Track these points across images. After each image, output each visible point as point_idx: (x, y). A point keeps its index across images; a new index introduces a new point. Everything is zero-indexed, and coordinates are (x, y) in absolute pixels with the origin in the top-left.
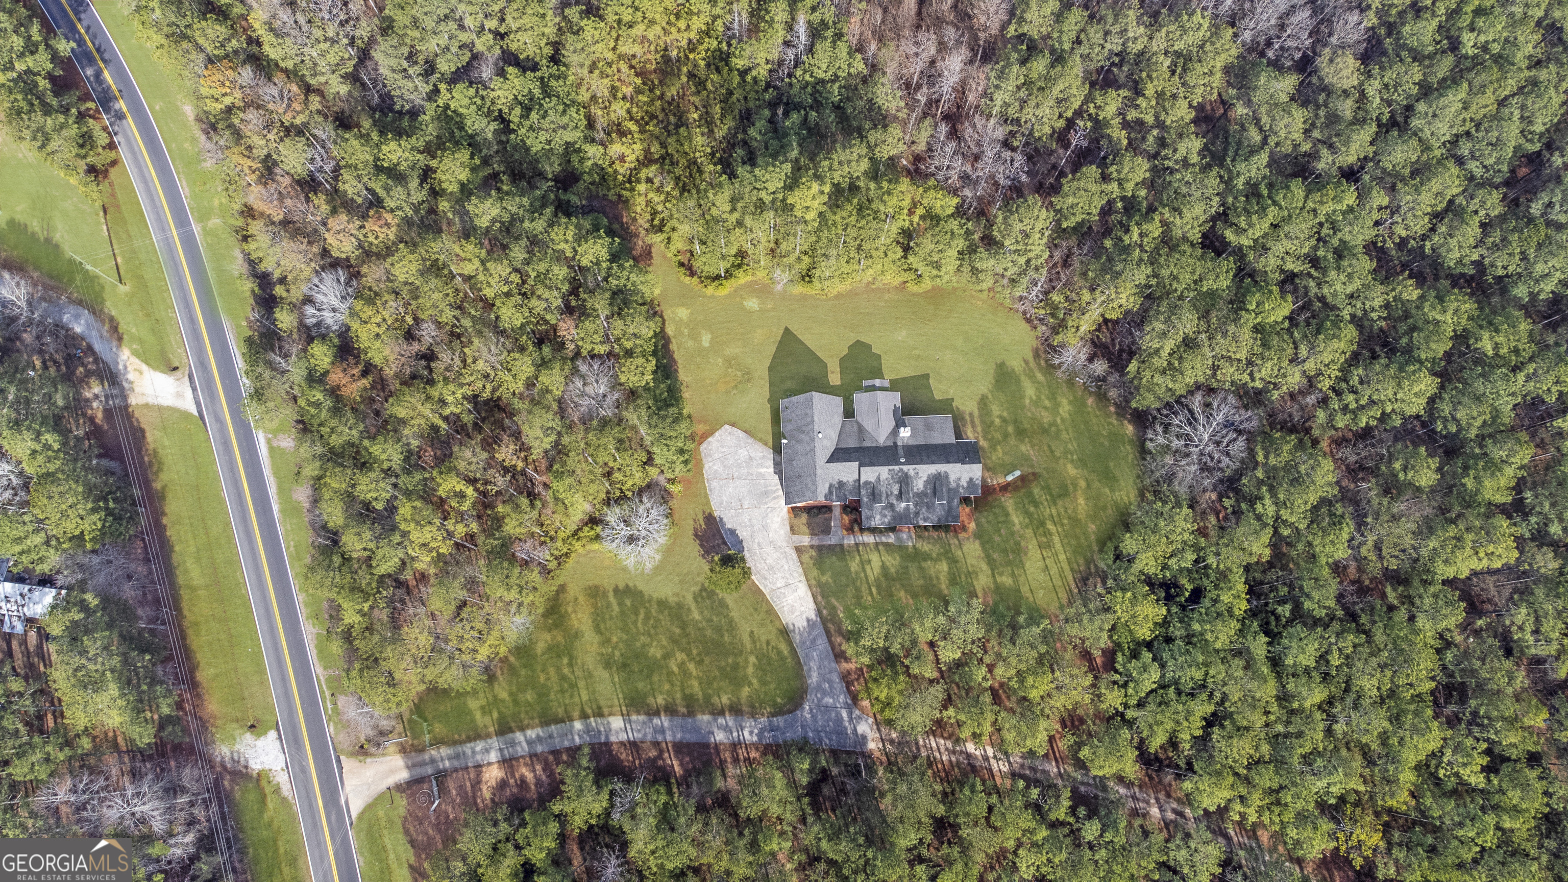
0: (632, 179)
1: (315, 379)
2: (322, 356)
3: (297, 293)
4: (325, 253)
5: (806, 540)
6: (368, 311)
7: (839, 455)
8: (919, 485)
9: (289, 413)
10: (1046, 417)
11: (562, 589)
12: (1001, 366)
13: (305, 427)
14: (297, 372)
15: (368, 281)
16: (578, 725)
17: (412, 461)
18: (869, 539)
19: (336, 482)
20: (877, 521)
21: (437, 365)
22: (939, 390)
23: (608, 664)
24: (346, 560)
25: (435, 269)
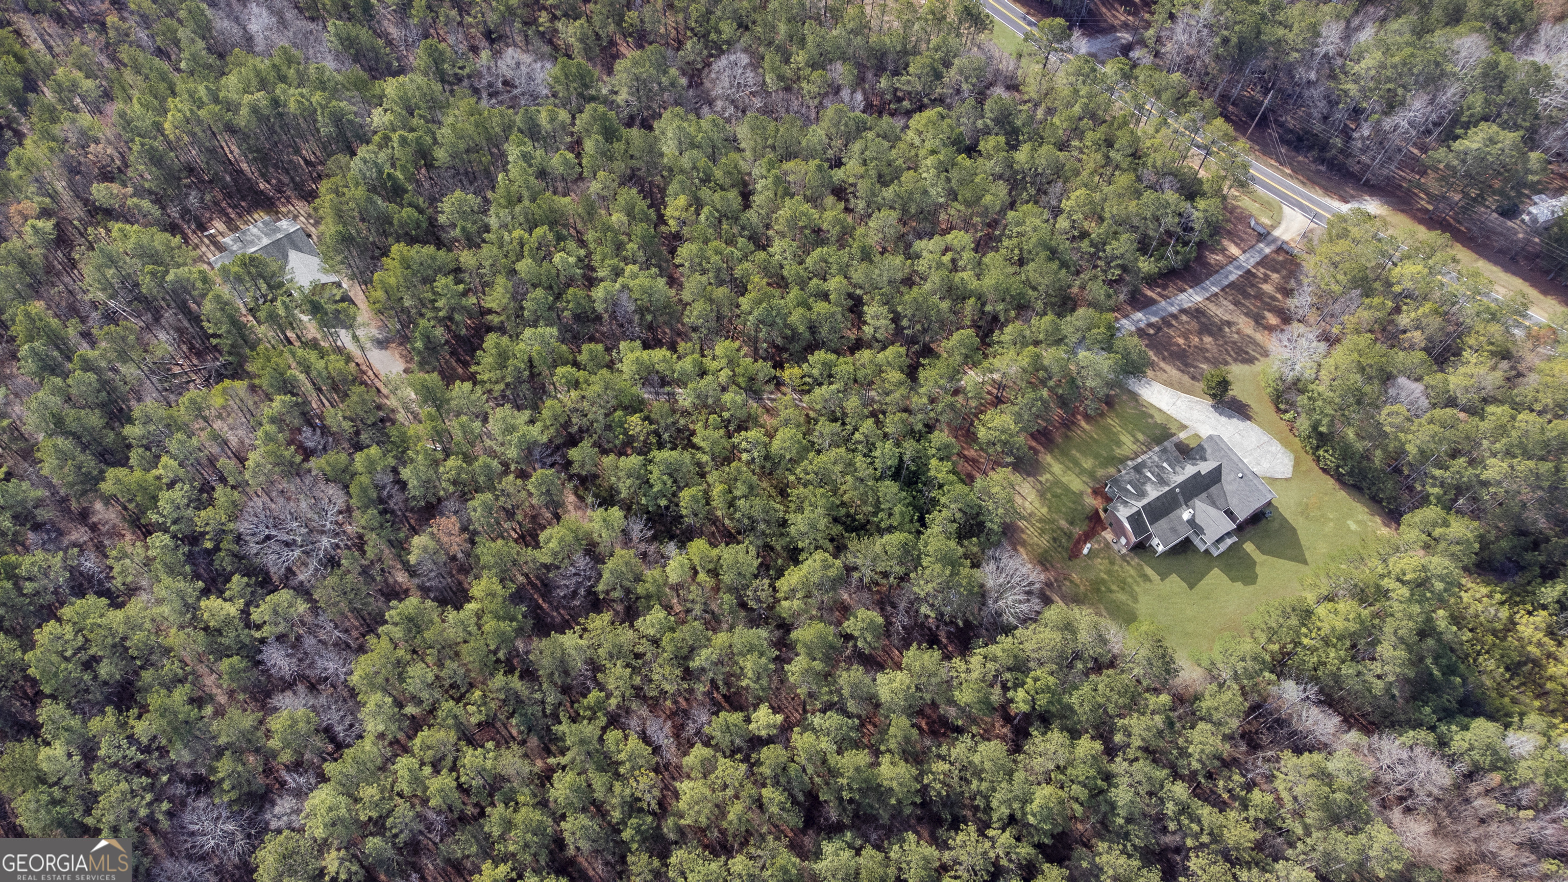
5: (1182, 435)
16: (1215, 289)
22: (1176, 582)
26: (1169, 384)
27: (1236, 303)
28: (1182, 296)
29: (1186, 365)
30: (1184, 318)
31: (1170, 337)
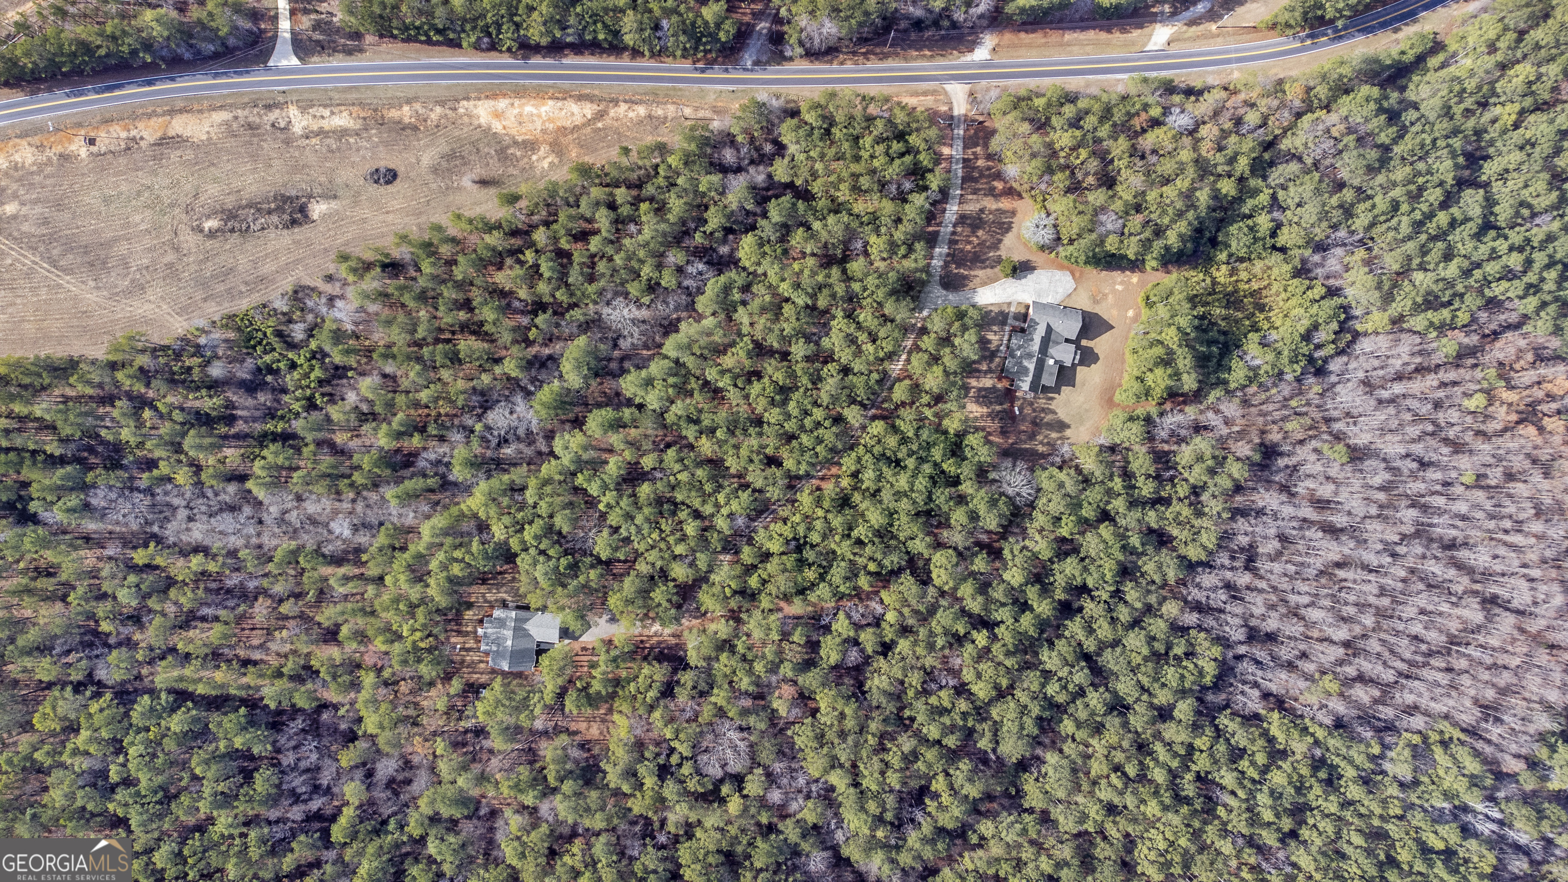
0: (1206, 272)
1: (1146, 107)
2: (1155, 112)
3: (1189, 107)
4: (1204, 123)
5: (1013, 309)
6: (1170, 135)
7: (1049, 329)
8: (1026, 363)
9: (1133, 91)
10: (1040, 438)
11: (1020, 196)
12: (1069, 427)
13: (1125, 98)
14: (1150, 100)
15: (1184, 138)
16: (958, 192)
17: (1098, 141)
18: (1006, 338)
19: (1096, 107)
20: (1014, 341)
21: (1137, 160)
22: (1065, 390)
23: (982, 211)
24: (1062, 105)
25: (1181, 169)
26: (984, 284)
27: (975, 192)
28: (948, 215)
29: (983, 262)
30: (959, 229)
31: (962, 250)
